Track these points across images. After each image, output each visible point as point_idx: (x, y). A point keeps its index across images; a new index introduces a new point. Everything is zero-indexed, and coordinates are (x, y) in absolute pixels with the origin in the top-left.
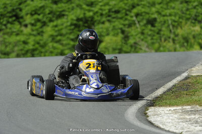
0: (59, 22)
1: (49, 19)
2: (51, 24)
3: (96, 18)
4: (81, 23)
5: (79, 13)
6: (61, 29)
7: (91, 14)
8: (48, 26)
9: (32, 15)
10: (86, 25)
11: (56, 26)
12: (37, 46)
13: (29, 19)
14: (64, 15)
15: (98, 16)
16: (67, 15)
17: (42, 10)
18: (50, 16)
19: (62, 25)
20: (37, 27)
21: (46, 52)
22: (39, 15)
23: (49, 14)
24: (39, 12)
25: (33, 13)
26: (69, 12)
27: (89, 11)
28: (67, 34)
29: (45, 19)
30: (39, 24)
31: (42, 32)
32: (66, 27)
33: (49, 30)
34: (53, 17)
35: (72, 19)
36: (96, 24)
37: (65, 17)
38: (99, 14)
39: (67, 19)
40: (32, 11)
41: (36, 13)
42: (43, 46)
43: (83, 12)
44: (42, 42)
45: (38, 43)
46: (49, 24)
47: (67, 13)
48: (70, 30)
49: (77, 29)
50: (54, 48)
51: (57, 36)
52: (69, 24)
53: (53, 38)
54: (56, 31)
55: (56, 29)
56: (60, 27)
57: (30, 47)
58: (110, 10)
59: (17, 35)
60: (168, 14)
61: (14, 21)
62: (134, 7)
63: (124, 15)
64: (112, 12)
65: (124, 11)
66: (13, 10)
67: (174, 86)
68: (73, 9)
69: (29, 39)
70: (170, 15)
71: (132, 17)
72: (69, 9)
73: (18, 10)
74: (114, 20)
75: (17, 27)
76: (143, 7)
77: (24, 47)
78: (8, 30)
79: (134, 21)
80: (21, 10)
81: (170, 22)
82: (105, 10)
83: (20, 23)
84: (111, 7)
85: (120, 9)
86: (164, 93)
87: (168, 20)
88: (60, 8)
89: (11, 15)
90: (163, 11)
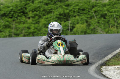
0: (49, 16)
1: (43, 14)
2: (44, 17)
3: (71, 14)
4: (62, 16)
5: (61, 10)
7: (68, 11)
8: (42, 18)
9: (33, 12)
10: (65, 17)
11: (47, 18)
12: (36, 30)
13: (31, 14)
14: (51, 12)
15: (72, 13)
16: (54, 12)
17: (38, 9)
18: (43, 12)
19: (51, 17)
20: (36, 19)
21: (41, 33)
22: (37, 11)
23: (43, 11)
24: (37, 10)
25: (33, 10)
26: (55, 10)
27: (67, 9)
29: (40, 14)
30: (37, 17)
31: (39, 22)
32: (53, 19)
33: (43, 21)
34: (45, 13)
35: (57, 14)
36: (70, 17)
37: (53, 13)
38: (72, 11)
39: (54, 14)
40: (33, 9)
41: (35, 11)
42: (39, 30)
43: (63, 10)
44: (38, 28)
45: (37, 29)
46: (43, 17)
47: (53, 11)
49: (59, 20)
52: (55, 17)
53: (45, 25)
54: (47, 21)
55: (47, 20)
56: (50, 19)
57: (32, 30)
58: (79, 9)
59: (24, 23)
60: (113, 11)
61: (22, 15)
62: (93, 7)
63: (87, 12)
64: (81, 10)
65: (88, 9)
66: (21, 9)
67: (117, 53)
68: (57, 8)
69: (31, 26)
70: (115, 12)
71: (92, 13)
72: (54, 8)
73: (24, 9)
74: (82, 15)
75: (24, 19)
76: (98, 7)
77: (28, 31)
78: (18, 21)
79: (94, 15)
80: (26, 9)
81: (115, 16)
82: (76, 9)
83: (26, 16)
84: (80, 7)
85: (86, 8)
86: (112, 58)
87: (113, 15)
88: (49, 7)
89: (20, 11)
90: (110, 9)
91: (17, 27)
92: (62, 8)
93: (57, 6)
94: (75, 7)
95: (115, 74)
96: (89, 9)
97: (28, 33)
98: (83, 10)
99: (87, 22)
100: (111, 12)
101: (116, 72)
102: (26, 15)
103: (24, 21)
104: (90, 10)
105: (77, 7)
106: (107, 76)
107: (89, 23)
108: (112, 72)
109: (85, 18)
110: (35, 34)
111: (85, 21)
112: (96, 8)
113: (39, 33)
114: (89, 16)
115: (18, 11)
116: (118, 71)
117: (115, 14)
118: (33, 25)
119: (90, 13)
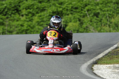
0: (42, 13)
1: (36, 12)
2: (38, 15)
3: (64, 12)
5: (54, 9)
6: (43, 18)
7: (61, 9)
8: (36, 16)
9: (26, 9)
11: (40, 16)
12: (29, 27)
13: (24, 12)
14: (45, 10)
15: (65, 11)
16: (47, 10)
17: (32, 6)
19: (44, 15)
20: (29, 17)
21: (34, 31)
22: (30, 9)
23: (36, 9)
24: (31, 8)
25: (27, 8)
26: (48, 8)
27: (60, 7)
28: (47, 21)
29: (34, 12)
30: (30, 15)
31: (32, 19)
32: (46, 17)
33: (36, 19)
34: (39, 11)
35: (50, 12)
36: (64, 15)
37: (46, 11)
38: (65, 10)
39: (47, 12)
40: (26, 7)
41: (29, 8)
42: (32, 28)
43: (56, 8)
44: (32, 26)
45: (30, 26)
47: (47, 9)
48: (48, 18)
50: (39, 29)
51: (41, 22)
52: (48, 15)
53: (38, 23)
54: (40, 19)
55: (41, 18)
56: (43, 17)
57: (25, 28)
58: (72, 7)
59: (17, 21)
60: (106, 10)
61: (16, 12)
62: (86, 5)
63: (80, 10)
64: (74, 8)
65: (80, 8)
66: (15, 6)
67: (109, 52)
68: (50, 6)
69: (24, 23)
70: (108, 11)
71: (85, 11)
72: (48, 6)
73: (18, 7)
74: (75, 13)
75: (17, 16)
76: (91, 6)
77: (21, 28)
78: (12, 18)
79: (86, 14)
80: (20, 6)
81: (107, 15)
82: (69, 7)
83: (19, 14)
84: (73, 5)
85: (78, 7)
86: (103, 56)
87: (106, 14)
88: (43, 5)
89: (14, 9)
90: (103, 8)
91: (11, 24)
92: (55, 6)
93: (51, 4)
94: (68, 6)
95: (106, 73)
96: (82, 7)
97: (21, 31)
98: (76, 8)
99: (80, 20)
100: (104, 11)
101: (107, 71)
102: (20, 12)
103: (18, 18)
104: (83, 9)
105: (71, 6)
106: (98, 74)
107: (81, 21)
108: (104, 71)
109: (78, 17)
110: (28, 31)
111: (78, 19)
112: (89, 6)
113: (32, 30)
114: (82, 15)
115: (12, 9)
116: (110, 70)
117: (108, 13)
118: (26, 23)
119: (83, 12)
